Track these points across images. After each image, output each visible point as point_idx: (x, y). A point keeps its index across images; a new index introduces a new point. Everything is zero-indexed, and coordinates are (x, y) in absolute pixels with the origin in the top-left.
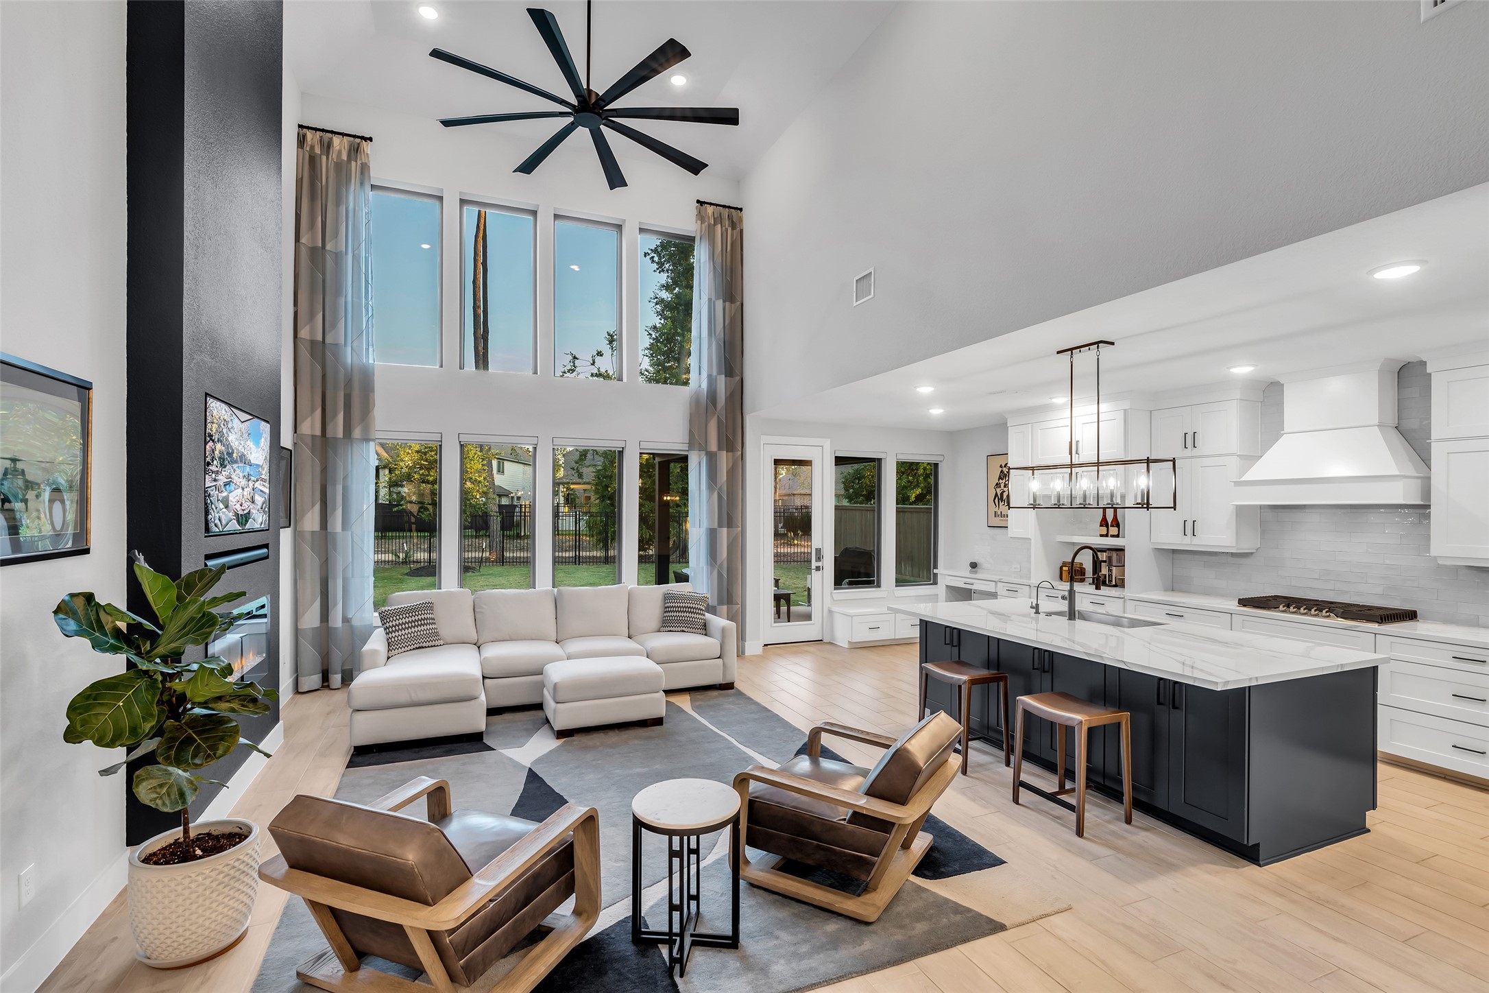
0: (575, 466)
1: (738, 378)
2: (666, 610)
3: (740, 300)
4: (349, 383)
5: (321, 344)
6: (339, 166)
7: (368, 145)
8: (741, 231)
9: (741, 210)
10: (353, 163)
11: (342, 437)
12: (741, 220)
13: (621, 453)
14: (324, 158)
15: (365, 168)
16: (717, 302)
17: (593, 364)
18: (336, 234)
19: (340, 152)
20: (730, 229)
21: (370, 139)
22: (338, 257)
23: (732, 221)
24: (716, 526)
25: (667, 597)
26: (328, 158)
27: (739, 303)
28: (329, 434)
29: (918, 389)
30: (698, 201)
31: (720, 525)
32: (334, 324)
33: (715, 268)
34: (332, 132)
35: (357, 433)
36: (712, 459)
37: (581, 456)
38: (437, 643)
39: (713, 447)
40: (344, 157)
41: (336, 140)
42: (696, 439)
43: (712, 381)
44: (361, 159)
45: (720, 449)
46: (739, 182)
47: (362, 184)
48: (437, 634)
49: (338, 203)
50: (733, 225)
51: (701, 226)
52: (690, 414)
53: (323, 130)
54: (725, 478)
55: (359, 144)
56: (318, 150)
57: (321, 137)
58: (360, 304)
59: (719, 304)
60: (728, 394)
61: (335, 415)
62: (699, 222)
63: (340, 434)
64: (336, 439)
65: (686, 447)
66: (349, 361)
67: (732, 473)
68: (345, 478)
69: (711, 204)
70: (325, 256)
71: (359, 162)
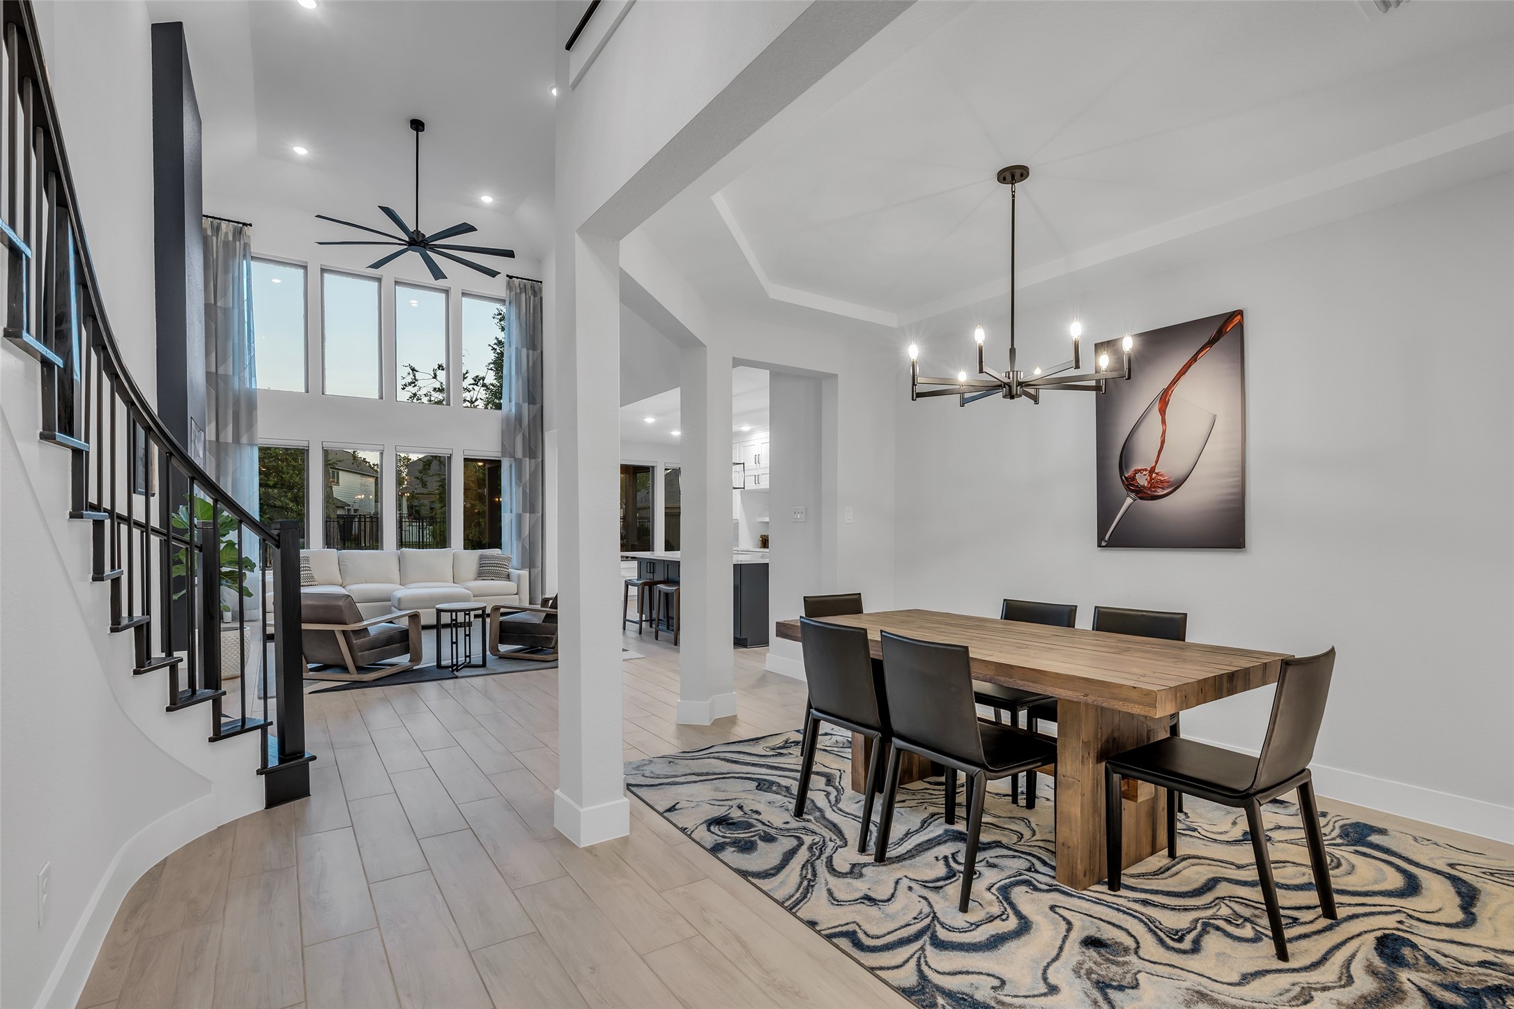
0: (418, 474)
1: (539, 406)
2: (481, 565)
3: (540, 348)
4: (237, 402)
5: (215, 375)
6: (226, 243)
7: (248, 229)
8: (541, 298)
9: (541, 282)
10: (238, 243)
11: (231, 442)
12: (541, 290)
13: (450, 458)
14: (215, 238)
15: (246, 246)
16: (522, 350)
17: (435, 377)
18: (225, 294)
19: (226, 234)
20: (532, 297)
21: (251, 225)
22: (226, 311)
23: (534, 291)
24: (521, 512)
25: (481, 557)
26: (217, 238)
27: (539, 351)
28: (222, 440)
29: (645, 420)
30: (508, 276)
31: (524, 511)
32: (225, 360)
33: (521, 325)
34: (220, 219)
35: (244, 440)
36: (519, 463)
37: (424, 466)
38: (313, 583)
39: (519, 454)
40: (231, 238)
41: (224, 225)
42: (507, 449)
43: (518, 406)
44: (244, 240)
45: (524, 456)
46: (540, 261)
47: (245, 256)
48: (313, 577)
49: (226, 270)
50: (535, 294)
51: (510, 294)
52: (502, 431)
53: (213, 217)
54: (528, 477)
55: (241, 228)
56: (209, 233)
57: (212, 222)
58: (244, 345)
59: (524, 351)
60: (531, 417)
61: (226, 425)
62: (508, 291)
63: (230, 440)
64: (227, 443)
65: (499, 454)
66: (237, 386)
67: (533, 475)
68: (234, 472)
69: (517, 278)
70: (217, 310)
71: (242, 242)
